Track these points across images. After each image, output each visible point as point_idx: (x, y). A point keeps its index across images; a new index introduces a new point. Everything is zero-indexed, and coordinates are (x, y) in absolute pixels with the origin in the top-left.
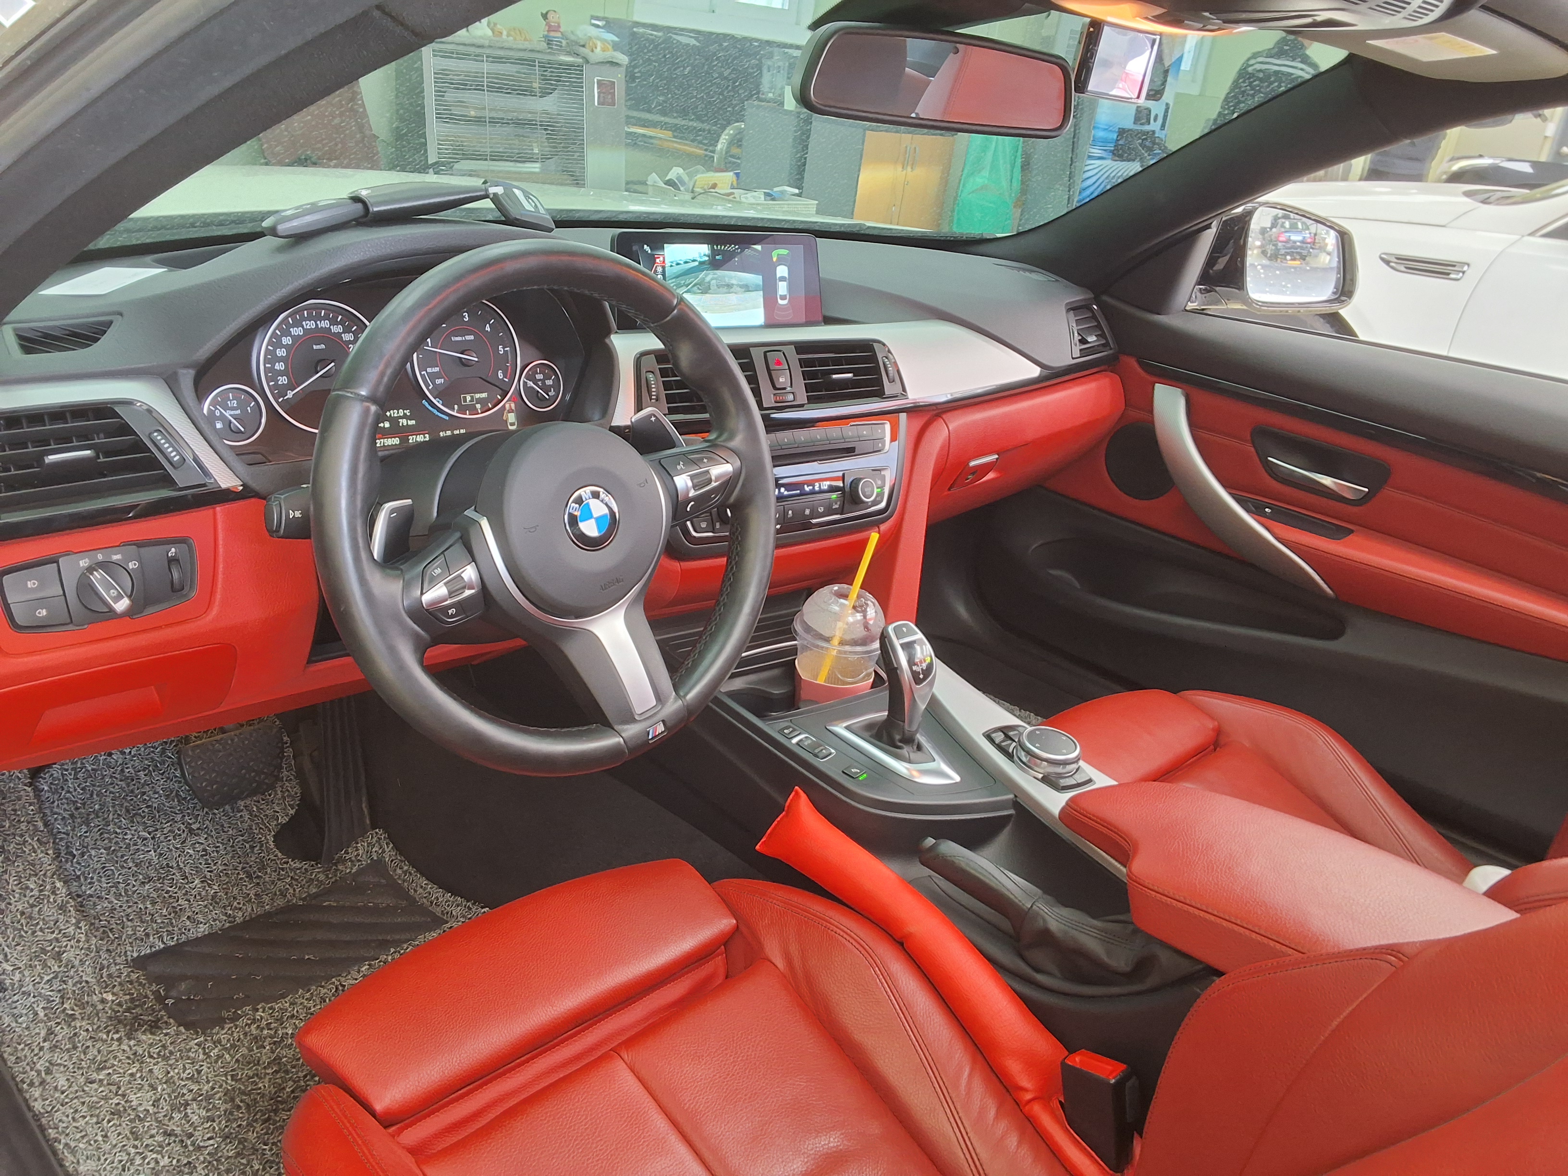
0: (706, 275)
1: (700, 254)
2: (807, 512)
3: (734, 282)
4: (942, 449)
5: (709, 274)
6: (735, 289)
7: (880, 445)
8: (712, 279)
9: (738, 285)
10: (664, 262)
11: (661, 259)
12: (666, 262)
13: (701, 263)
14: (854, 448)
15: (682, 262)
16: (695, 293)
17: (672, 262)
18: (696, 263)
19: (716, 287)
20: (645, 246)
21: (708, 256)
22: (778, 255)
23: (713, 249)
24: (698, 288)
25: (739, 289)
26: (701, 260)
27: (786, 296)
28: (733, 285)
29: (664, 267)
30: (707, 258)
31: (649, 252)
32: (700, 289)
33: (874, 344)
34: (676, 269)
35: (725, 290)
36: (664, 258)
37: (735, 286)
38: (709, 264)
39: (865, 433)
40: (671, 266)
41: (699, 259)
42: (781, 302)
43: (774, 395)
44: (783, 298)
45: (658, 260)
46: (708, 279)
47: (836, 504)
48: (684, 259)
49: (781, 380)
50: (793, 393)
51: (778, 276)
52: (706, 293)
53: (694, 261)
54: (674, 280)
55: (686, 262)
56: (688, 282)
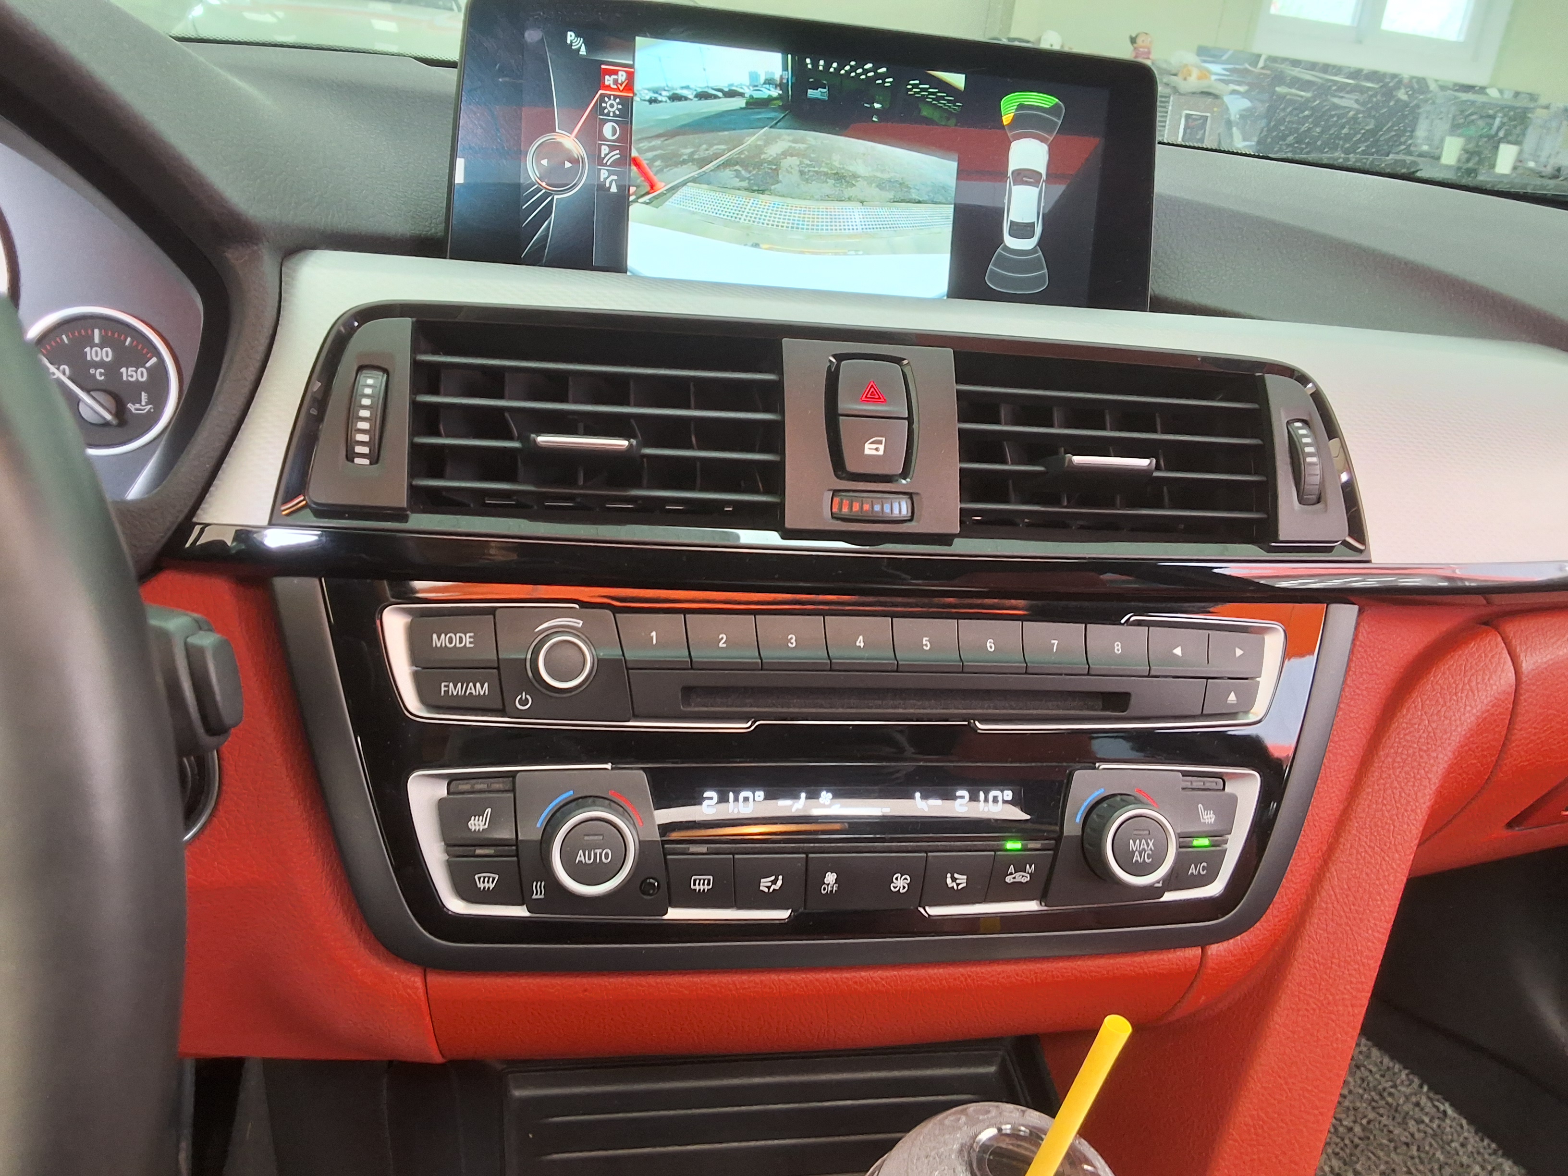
0: (768, 141)
1: (753, 76)
2: (900, 883)
3: (860, 168)
4: (1483, 726)
5: (779, 137)
6: (861, 189)
7: (1232, 698)
8: (785, 154)
9: (870, 180)
10: (629, 86)
11: (622, 77)
12: (637, 86)
13: (755, 104)
14: (1127, 695)
15: (690, 94)
16: (724, 187)
17: (656, 91)
18: (740, 103)
19: (795, 177)
20: (571, 36)
21: (781, 85)
22: (1021, 107)
23: (799, 70)
24: (738, 175)
25: (874, 191)
26: (757, 95)
27: (1032, 225)
28: (855, 176)
29: (627, 105)
30: (775, 93)
31: (583, 51)
32: (743, 179)
33: (1268, 377)
34: (668, 111)
35: (828, 188)
36: (631, 76)
37: (861, 184)
38: (783, 108)
39: (1178, 651)
40: (652, 101)
41: (748, 92)
42: (1010, 242)
43: (836, 492)
44: (1022, 230)
45: (609, 80)
46: (773, 151)
47: (1020, 869)
48: (700, 85)
49: (869, 449)
50: (910, 495)
51: (1012, 167)
52: (762, 192)
53: (731, 94)
54: (658, 142)
55: (703, 96)
56: (701, 154)
